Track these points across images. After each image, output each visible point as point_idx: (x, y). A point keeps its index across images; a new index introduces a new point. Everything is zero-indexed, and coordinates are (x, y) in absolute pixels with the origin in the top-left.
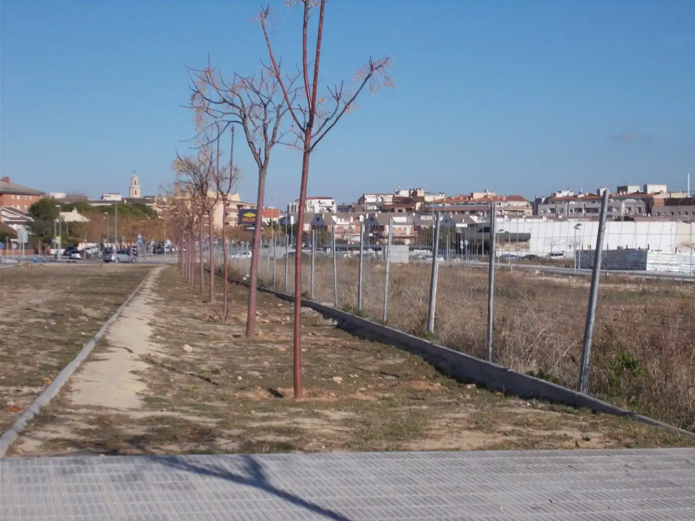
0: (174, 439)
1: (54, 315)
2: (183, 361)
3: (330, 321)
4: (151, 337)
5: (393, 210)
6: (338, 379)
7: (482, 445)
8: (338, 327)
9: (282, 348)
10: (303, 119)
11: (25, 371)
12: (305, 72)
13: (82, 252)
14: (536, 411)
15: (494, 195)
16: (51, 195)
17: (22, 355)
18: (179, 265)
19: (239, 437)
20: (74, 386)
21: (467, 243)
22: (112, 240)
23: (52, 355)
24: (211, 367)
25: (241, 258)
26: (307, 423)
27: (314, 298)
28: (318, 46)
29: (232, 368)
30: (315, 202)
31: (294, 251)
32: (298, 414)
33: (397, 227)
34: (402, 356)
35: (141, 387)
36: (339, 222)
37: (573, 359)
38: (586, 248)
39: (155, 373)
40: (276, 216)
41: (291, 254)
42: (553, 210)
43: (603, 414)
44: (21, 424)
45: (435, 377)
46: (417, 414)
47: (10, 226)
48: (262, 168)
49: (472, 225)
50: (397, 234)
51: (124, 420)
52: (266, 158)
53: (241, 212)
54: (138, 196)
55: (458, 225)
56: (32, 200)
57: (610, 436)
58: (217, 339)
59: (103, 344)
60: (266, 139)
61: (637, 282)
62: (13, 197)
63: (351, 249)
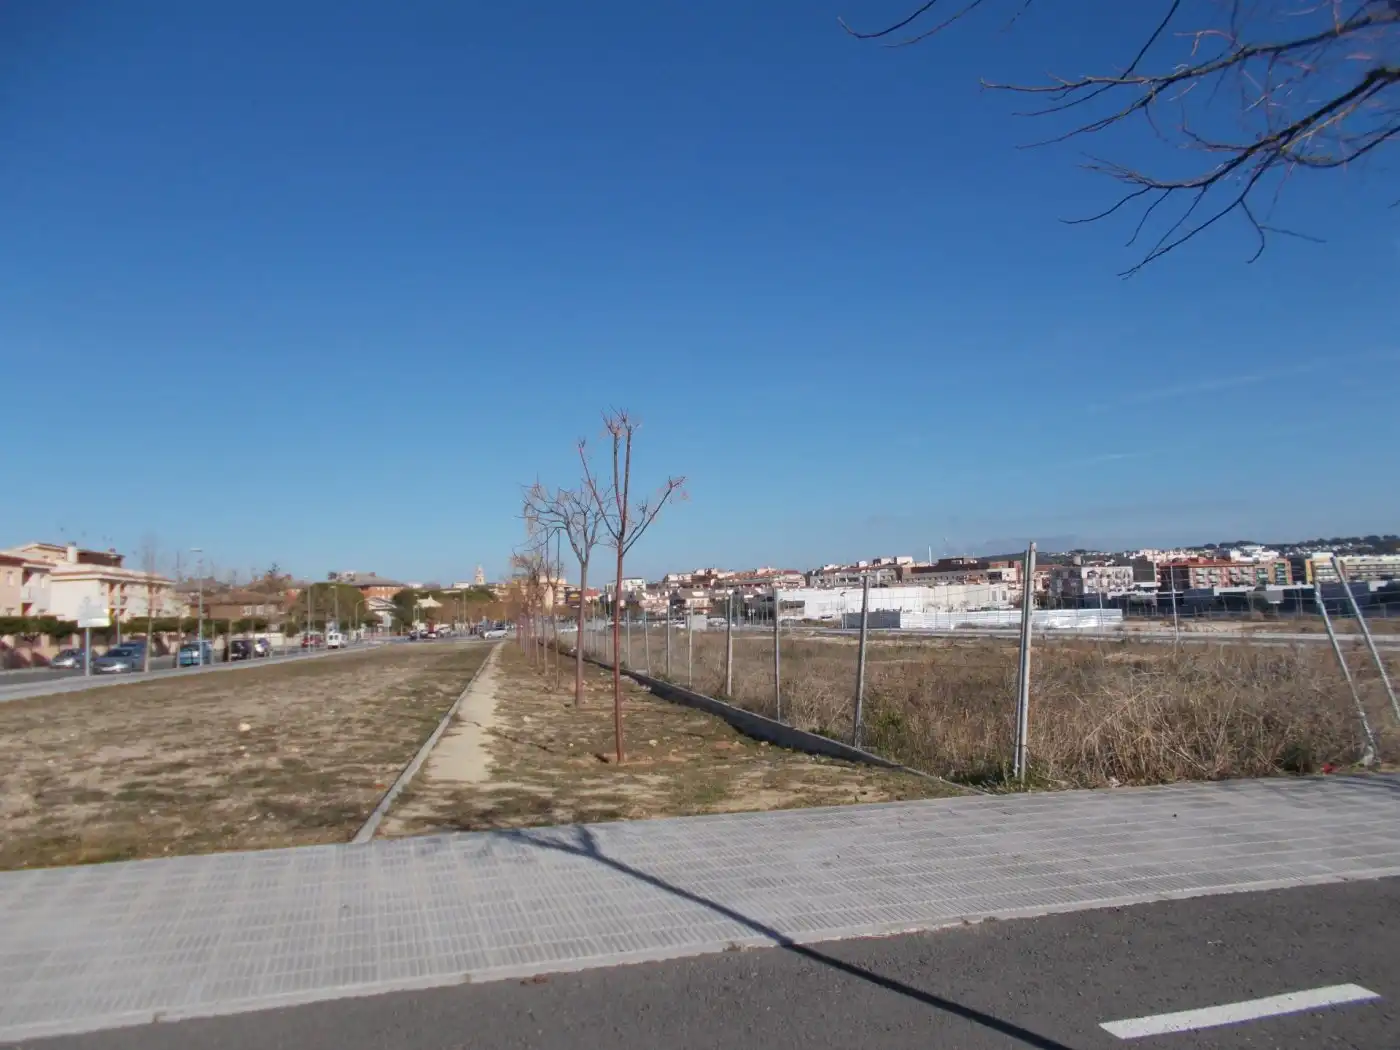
0: (517, 812)
1: (414, 693)
2: (522, 732)
3: (644, 687)
4: (495, 710)
5: (692, 587)
6: (653, 742)
7: (776, 803)
8: (651, 692)
9: (605, 715)
10: (617, 529)
11: (390, 749)
12: (616, 485)
13: (436, 633)
14: (819, 767)
15: (773, 570)
16: (410, 585)
17: (389, 733)
18: (518, 640)
19: (572, 807)
20: (432, 762)
21: (754, 611)
22: (461, 621)
23: (413, 731)
24: (547, 737)
25: (569, 631)
26: (630, 790)
27: (631, 668)
28: (627, 470)
29: (564, 736)
30: (628, 582)
31: (613, 623)
32: (621, 781)
33: (696, 600)
34: (706, 717)
35: (489, 759)
36: (648, 599)
37: (847, 718)
38: (850, 612)
39: (501, 745)
40: (596, 595)
41: (611, 626)
42: (822, 581)
43: (876, 768)
44: (386, 804)
45: (734, 736)
46: (721, 775)
47: (377, 612)
48: (584, 564)
49: (758, 596)
50: (696, 605)
51: (473, 793)
52: (587, 556)
53: (568, 594)
54: (482, 583)
55: (746, 597)
56: (395, 590)
57: (883, 789)
58: (551, 708)
59: (456, 720)
60: (586, 541)
61: (894, 638)
62: (378, 588)
63: (660, 619)
